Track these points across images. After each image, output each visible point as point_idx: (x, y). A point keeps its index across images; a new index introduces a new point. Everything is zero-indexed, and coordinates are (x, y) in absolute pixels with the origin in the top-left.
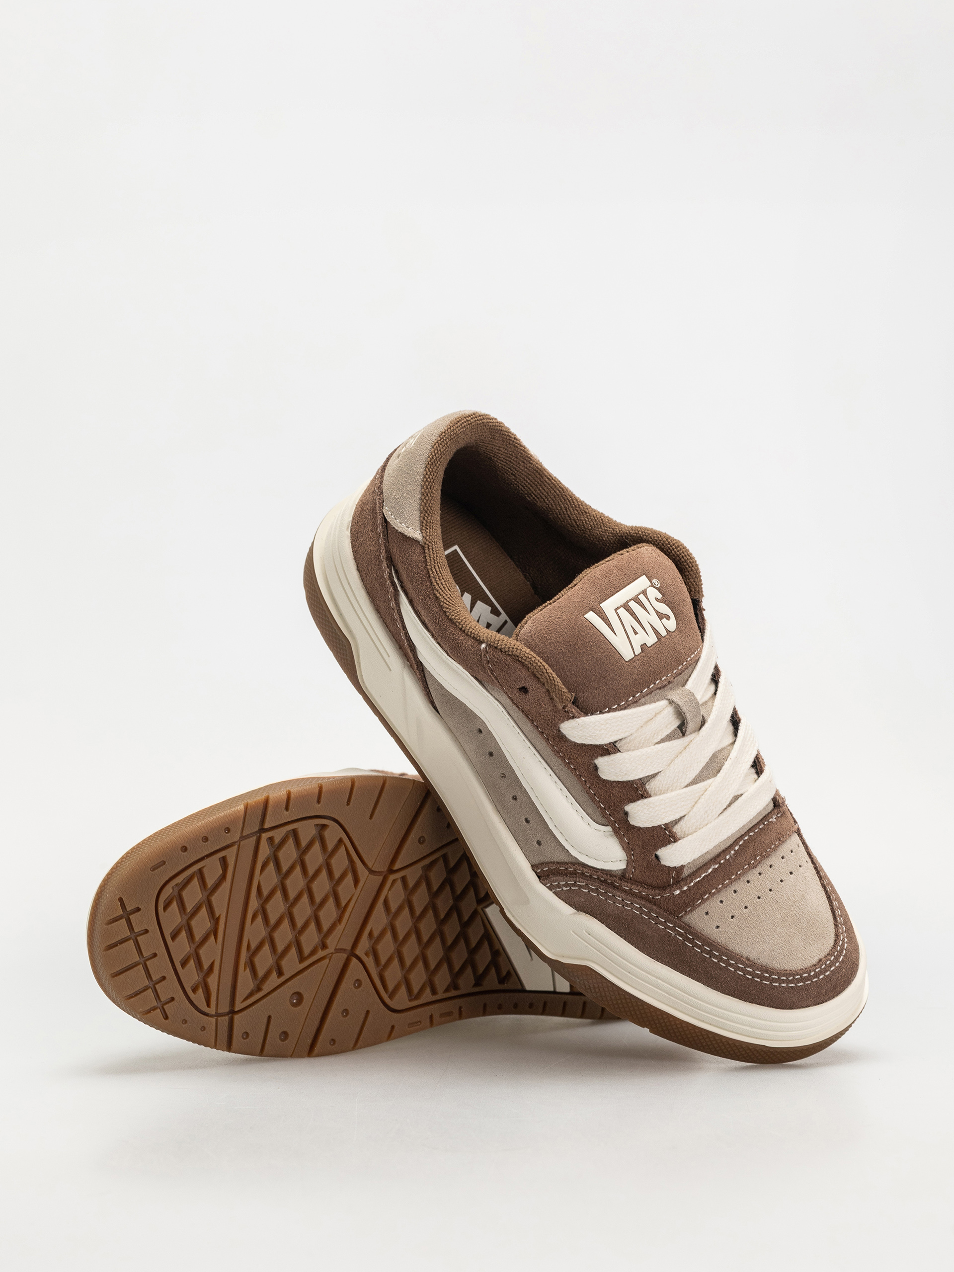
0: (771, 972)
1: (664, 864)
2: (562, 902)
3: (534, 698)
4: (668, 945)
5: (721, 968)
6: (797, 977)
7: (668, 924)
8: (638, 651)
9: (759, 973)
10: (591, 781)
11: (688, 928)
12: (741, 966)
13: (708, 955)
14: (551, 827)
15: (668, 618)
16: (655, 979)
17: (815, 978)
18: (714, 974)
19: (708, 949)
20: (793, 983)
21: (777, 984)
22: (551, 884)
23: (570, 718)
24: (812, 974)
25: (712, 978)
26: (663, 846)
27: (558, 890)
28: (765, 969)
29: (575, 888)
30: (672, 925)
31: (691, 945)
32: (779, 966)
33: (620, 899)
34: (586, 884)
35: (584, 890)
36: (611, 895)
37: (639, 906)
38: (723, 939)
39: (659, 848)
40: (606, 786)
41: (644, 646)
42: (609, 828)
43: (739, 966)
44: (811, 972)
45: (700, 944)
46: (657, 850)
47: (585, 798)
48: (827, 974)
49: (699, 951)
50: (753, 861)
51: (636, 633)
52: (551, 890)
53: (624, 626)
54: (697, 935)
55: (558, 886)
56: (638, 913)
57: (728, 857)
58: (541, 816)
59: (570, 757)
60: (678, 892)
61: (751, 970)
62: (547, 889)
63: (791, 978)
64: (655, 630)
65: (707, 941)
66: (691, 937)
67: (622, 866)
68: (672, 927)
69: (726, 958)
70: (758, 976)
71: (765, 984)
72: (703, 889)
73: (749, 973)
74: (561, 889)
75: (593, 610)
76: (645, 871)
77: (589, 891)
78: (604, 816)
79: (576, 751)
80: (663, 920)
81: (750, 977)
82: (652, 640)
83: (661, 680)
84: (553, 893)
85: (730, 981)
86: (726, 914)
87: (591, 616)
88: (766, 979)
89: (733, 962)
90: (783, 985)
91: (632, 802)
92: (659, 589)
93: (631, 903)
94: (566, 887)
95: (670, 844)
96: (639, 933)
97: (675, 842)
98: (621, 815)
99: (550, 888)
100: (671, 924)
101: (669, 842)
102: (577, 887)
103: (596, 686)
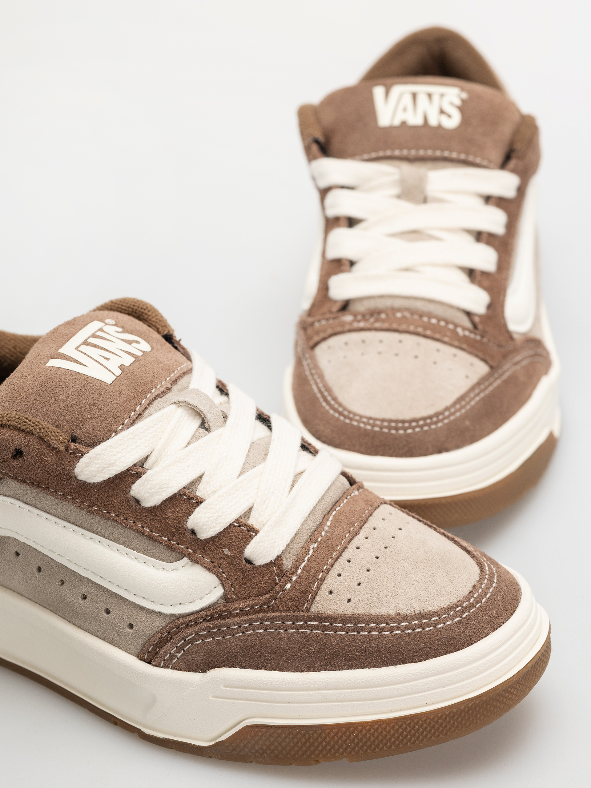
0: (429, 615)
1: (259, 564)
2: (185, 672)
3: (31, 455)
4: (310, 645)
5: (375, 638)
6: (458, 609)
7: (298, 623)
8: (118, 372)
9: (416, 622)
10: (139, 518)
11: (321, 618)
12: (395, 625)
13: (354, 632)
14: (132, 598)
15: (137, 342)
16: (317, 692)
17: (477, 603)
18: (372, 648)
19: (352, 625)
20: (457, 617)
21: (441, 625)
22: (164, 660)
23: (80, 458)
24: (472, 600)
25: (372, 654)
26: (247, 545)
27: (174, 661)
28: (421, 616)
29: (187, 647)
30: (302, 623)
31: (332, 632)
32: (433, 608)
33: (237, 627)
34: (196, 634)
35: (197, 643)
36: (225, 628)
37: (258, 623)
38: (360, 609)
39: (244, 549)
40: (157, 515)
41: (121, 367)
42: (186, 560)
43: (392, 626)
44: (470, 599)
45: (341, 625)
46: (242, 551)
47: (144, 542)
48: (488, 596)
49: (344, 633)
50: (352, 528)
51: (108, 359)
52: (168, 667)
53: (92, 358)
54: (332, 619)
55: (173, 657)
56: (262, 631)
57: (323, 534)
58: (116, 595)
59: (105, 505)
60: (288, 586)
61: (407, 623)
62: (163, 669)
63: (452, 613)
64: (127, 353)
65: (345, 619)
66: (328, 624)
67: (220, 591)
68: (303, 624)
69: (374, 625)
70: (418, 626)
71: (429, 630)
72: (313, 570)
73: (407, 628)
74: (176, 659)
75: (52, 357)
76: (245, 582)
77: (203, 640)
78: (172, 549)
79: (106, 495)
80: (291, 623)
81: (410, 631)
82: (128, 361)
83: (156, 387)
84: (172, 668)
85: (393, 646)
86: (351, 584)
87: (53, 363)
88: (427, 625)
89: (384, 625)
90: (448, 623)
91: (190, 515)
92: (116, 325)
93: (250, 624)
94: (180, 652)
95: (252, 539)
96: (275, 653)
97: (256, 534)
98: (189, 536)
99: (166, 666)
100: (301, 621)
101: (251, 537)
102: (189, 644)
103: (89, 416)
